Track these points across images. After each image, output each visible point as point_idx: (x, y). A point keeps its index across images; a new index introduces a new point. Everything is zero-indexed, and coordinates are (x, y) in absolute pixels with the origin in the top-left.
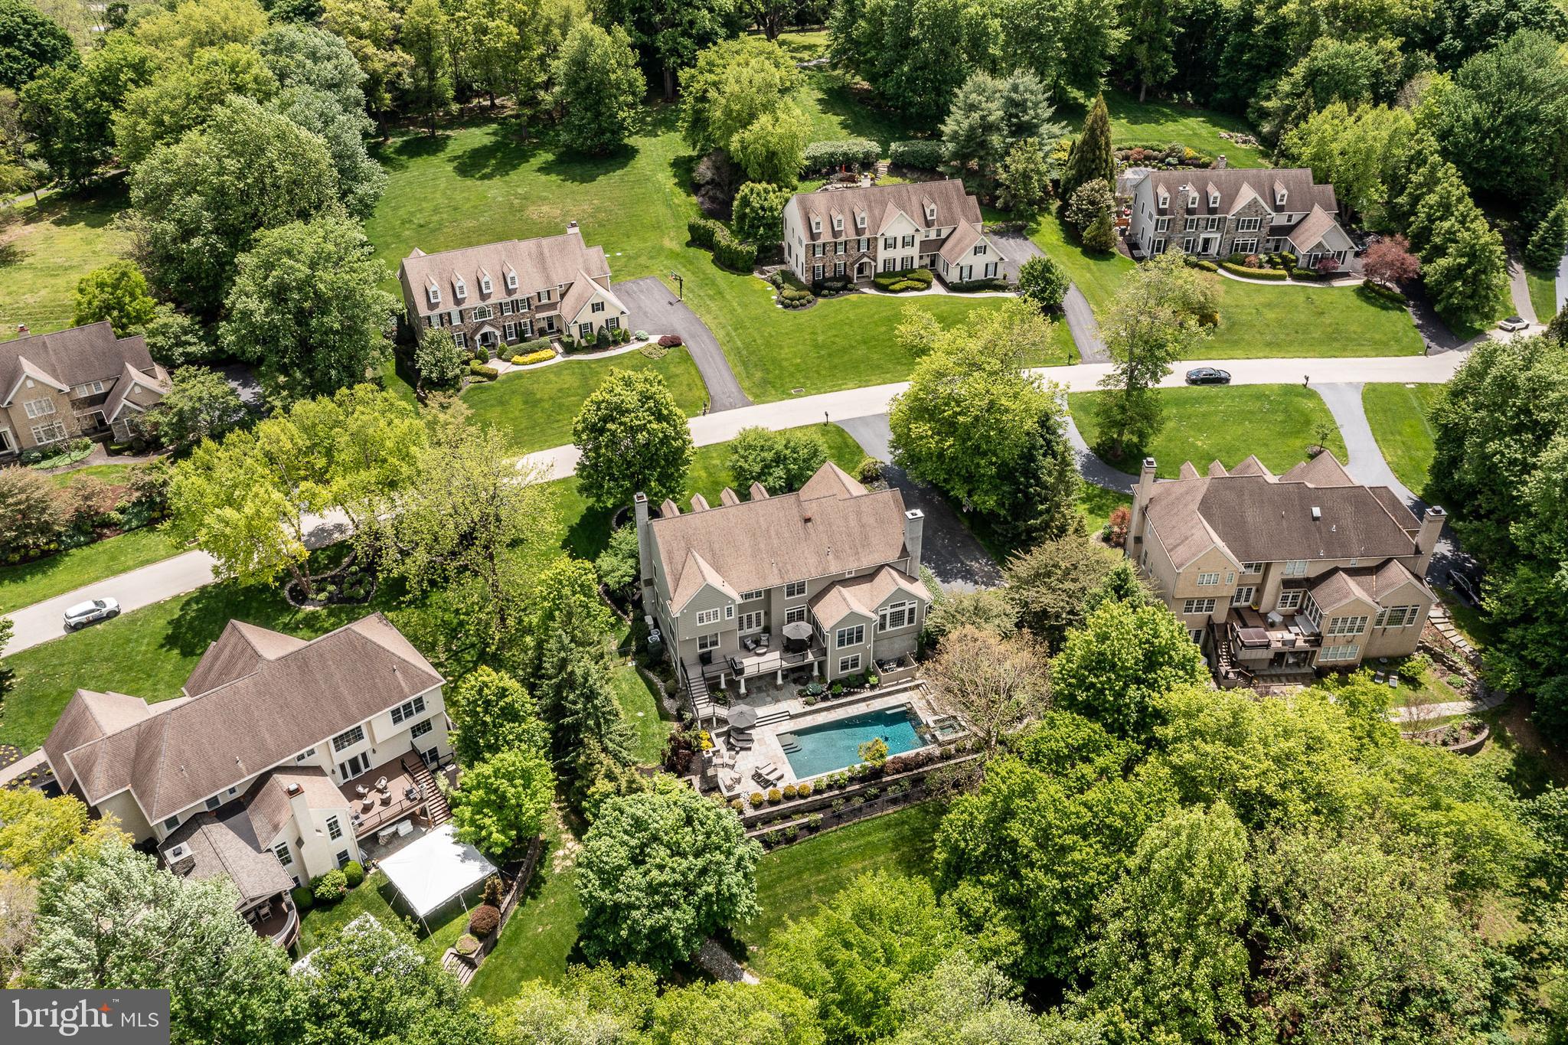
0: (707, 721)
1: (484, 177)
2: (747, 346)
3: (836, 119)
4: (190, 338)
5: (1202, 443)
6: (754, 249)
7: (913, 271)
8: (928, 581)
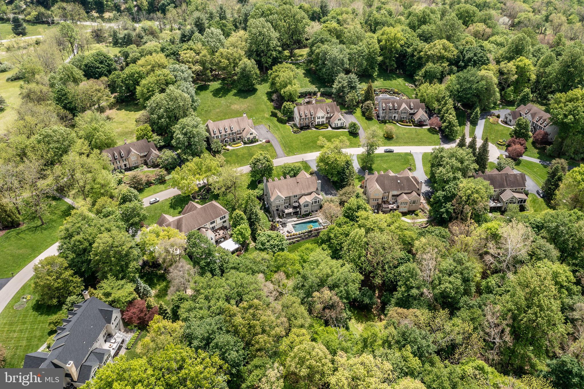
0: (278, 222)
1: (220, 97)
2: (285, 142)
3: (308, 79)
4: (160, 141)
5: (385, 166)
6: (286, 118)
7: (324, 124)
8: (322, 195)
